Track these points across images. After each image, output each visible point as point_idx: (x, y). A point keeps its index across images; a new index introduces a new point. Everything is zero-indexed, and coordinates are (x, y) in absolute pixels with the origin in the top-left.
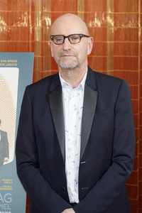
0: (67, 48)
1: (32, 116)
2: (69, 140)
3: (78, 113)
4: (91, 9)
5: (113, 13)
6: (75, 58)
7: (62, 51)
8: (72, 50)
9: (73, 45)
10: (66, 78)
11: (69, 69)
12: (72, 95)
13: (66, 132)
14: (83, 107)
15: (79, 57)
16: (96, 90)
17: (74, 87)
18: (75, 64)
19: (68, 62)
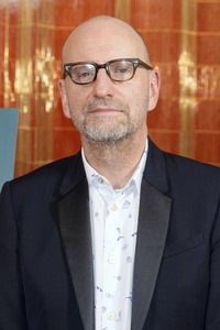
0: (103, 92)
1: (18, 252)
2: (104, 309)
3: (125, 247)
4: (147, 24)
5: (194, 33)
6: (122, 117)
7: (91, 99)
8: (116, 96)
9: (117, 86)
10: (100, 163)
11: (108, 141)
12: (111, 206)
13: (97, 292)
14: (137, 233)
15: (132, 113)
16: (168, 193)
17: (116, 187)
18: (122, 131)
19: (107, 124)
